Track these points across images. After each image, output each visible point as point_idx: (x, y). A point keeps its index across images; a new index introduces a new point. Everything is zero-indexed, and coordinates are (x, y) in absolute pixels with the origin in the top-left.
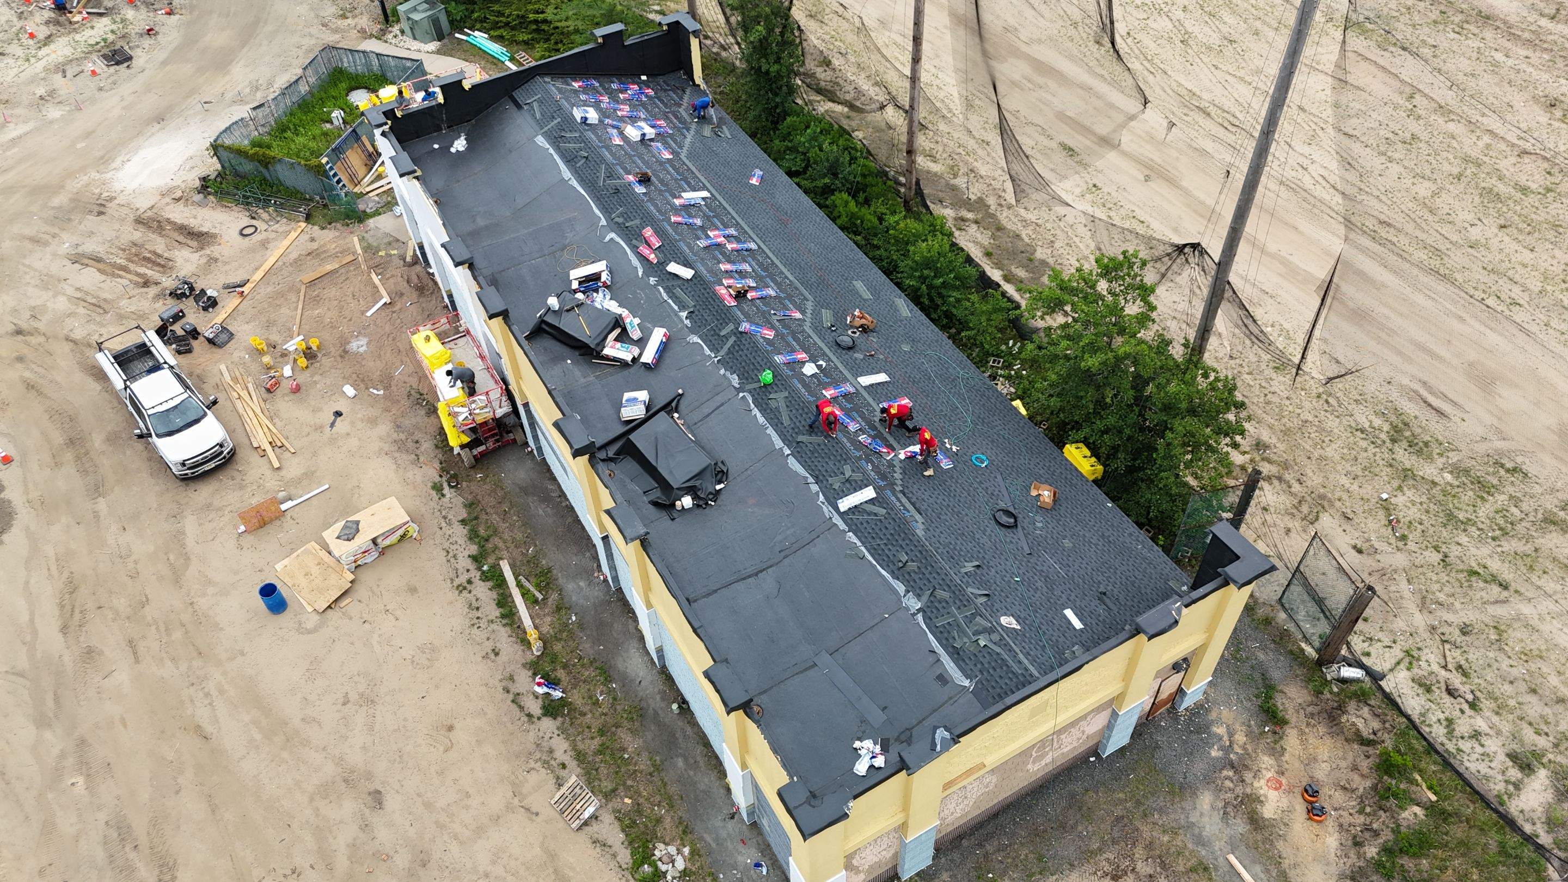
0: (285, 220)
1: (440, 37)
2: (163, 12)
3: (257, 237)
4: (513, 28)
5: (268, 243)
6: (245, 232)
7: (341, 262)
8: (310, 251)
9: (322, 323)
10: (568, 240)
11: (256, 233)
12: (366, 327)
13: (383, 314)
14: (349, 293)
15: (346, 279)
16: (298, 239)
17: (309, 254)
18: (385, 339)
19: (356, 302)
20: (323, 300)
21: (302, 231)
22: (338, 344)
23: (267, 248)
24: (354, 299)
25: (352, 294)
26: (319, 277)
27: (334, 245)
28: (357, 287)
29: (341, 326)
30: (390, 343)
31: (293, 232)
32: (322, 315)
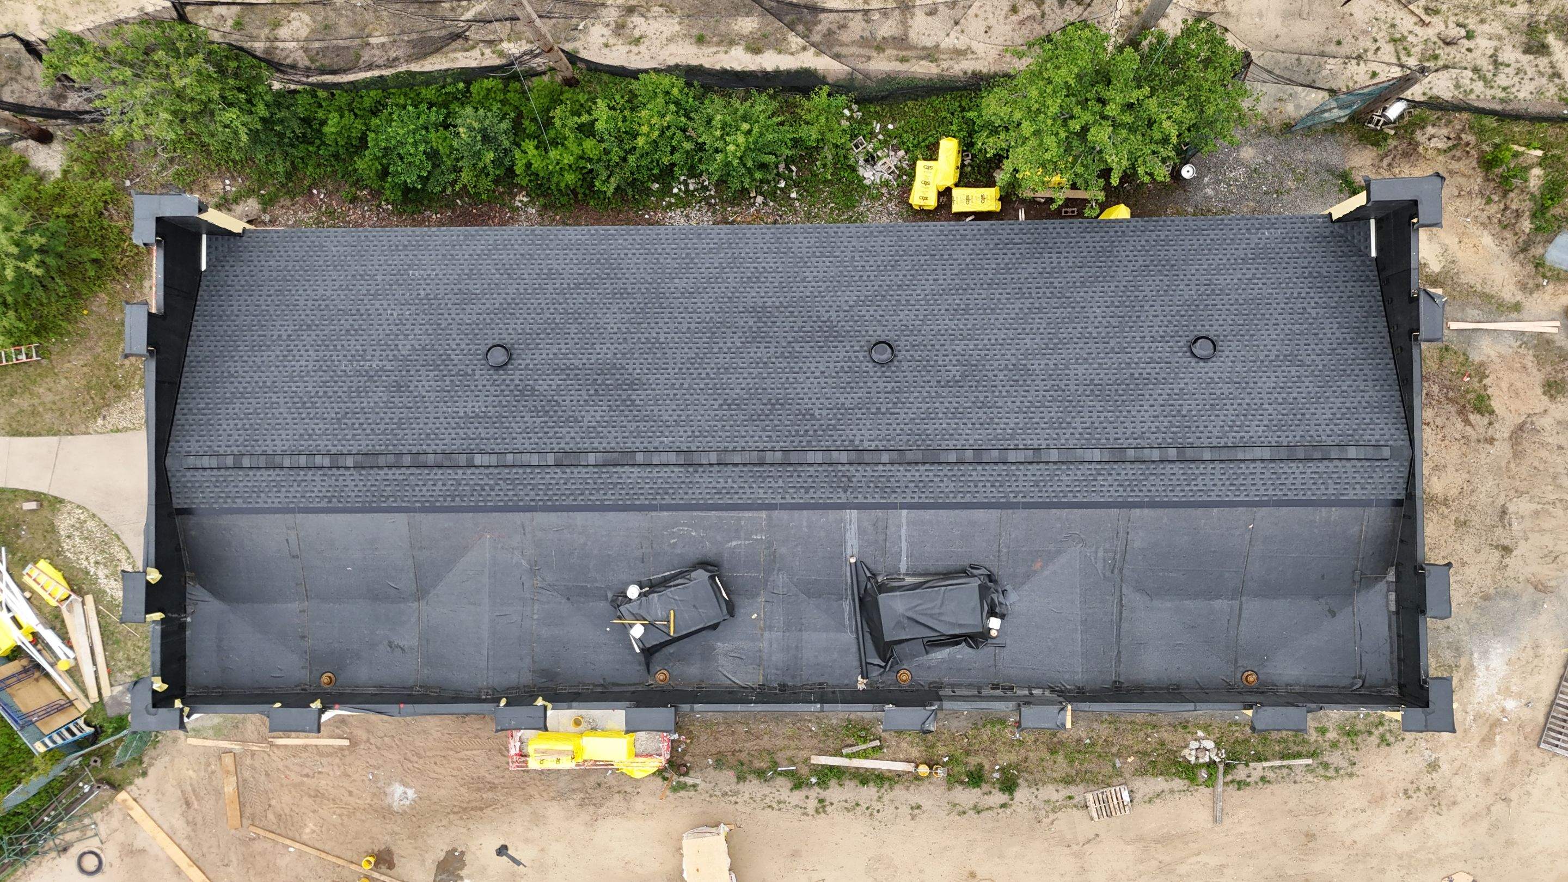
0: (97, 814)
3: (111, 856)
5: (131, 845)
6: (92, 869)
7: (228, 772)
8: (183, 801)
9: (334, 826)
10: (524, 563)
11: (102, 855)
12: (376, 779)
13: (363, 752)
14: (298, 779)
15: (267, 775)
16: (148, 810)
17: (188, 804)
18: (410, 765)
19: (321, 776)
20: (292, 814)
21: (135, 800)
22: (384, 817)
23: (143, 851)
24: (313, 777)
25: (301, 776)
26: (242, 805)
27: (188, 770)
28: (292, 767)
29: (356, 806)
30: (421, 761)
31: (131, 813)
32: (321, 821)
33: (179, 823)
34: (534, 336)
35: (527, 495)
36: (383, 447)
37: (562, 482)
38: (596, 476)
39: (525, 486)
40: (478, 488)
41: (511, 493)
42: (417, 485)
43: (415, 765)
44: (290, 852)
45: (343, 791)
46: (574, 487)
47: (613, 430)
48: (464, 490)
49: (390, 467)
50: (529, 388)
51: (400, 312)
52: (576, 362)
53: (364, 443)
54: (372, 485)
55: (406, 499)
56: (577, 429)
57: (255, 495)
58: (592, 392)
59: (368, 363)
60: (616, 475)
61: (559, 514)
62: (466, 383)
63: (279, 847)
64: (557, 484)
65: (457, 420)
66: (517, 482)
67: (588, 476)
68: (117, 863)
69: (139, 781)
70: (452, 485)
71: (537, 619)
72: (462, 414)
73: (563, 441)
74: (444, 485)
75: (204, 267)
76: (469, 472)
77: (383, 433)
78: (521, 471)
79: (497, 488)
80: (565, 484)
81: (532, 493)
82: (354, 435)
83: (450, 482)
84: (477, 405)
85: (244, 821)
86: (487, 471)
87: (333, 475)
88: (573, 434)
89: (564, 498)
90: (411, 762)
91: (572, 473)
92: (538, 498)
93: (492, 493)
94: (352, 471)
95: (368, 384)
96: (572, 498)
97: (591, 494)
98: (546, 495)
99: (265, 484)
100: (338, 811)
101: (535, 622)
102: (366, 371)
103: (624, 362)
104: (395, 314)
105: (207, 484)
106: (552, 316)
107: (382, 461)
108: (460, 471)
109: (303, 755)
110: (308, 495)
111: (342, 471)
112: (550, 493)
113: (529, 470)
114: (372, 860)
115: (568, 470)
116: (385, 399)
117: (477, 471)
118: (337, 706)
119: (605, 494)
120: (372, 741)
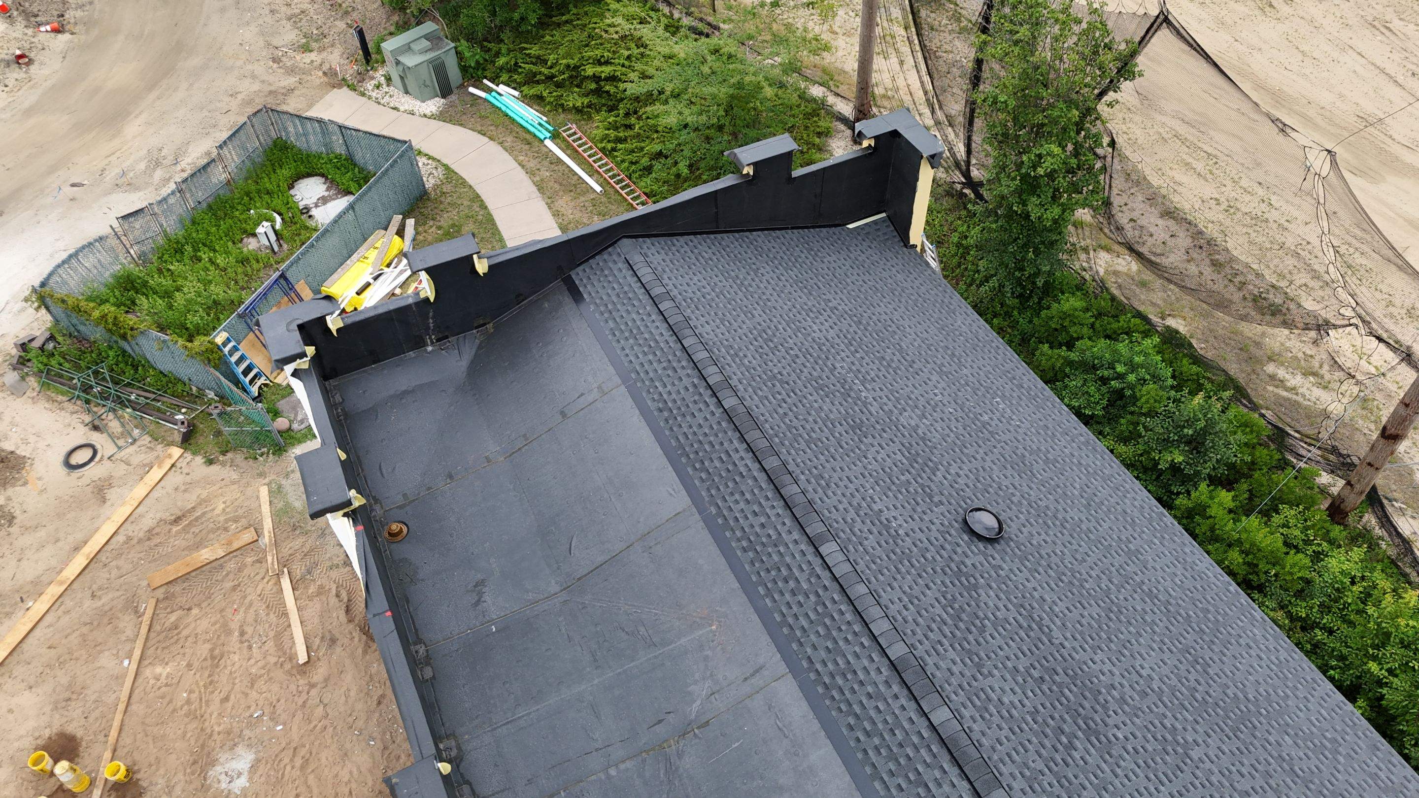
0: (147, 438)
1: (445, 91)
2: (48, 28)
3: (93, 472)
4: (559, 85)
5: (110, 486)
6: (74, 461)
7: (229, 543)
8: (180, 514)
9: (171, 701)
10: (696, 706)
11: (92, 464)
12: (253, 722)
13: (293, 687)
14: (234, 626)
15: (234, 588)
16: (162, 483)
17: (177, 520)
18: (286, 760)
19: (245, 651)
20: (182, 640)
21: (173, 466)
22: (195, 762)
23: (104, 500)
24: (242, 642)
25: (241, 626)
26: (186, 577)
27: (224, 503)
28: (252, 611)
29: (207, 716)
30: (297, 773)
31: (155, 468)
32: (175, 681)
33: (148, 522)
34: (1044, 563)
35: (814, 647)
36: (771, 432)
37: (870, 689)
38: (915, 739)
39: (828, 635)
40: (784, 572)
41: (804, 623)
42: (743, 494)
43: (288, 768)
44: (122, 662)
45: (226, 689)
46: (872, 713)
47: (1006, 731)
48: (770, 555)
49: (750, 448)
50: (972, 580)
51: (945, 402)
52: (1056, 633)
53: (762, 410)
54: (710, 443)
55: (713, 492)
56: (968, 674)
57: (627, 334)
58: (1036, 674)
59: (861, 388)
60: (937, 774)
61: (811, 715)
62: (919, 499)
63: (128, 647)
64: (861, 683)
65: (864, 504)
66: (827, 621)
67: (906, 725)
68: (86, 481)
69: (199, 460)
70: (769, 536)
71: (609, 777)
72: (876, 507)
73: (935, 658)
74: (763, 526)
75: (850, 226)
76: (803, 547)
77: (789, 427)
78: (849, 616)
79: (801, 598)
80: (870, 696)
81: (823, 654)
82: (766, 398)
83: (771, 532)
84: (900, 521)
85: (162, 590)
86: (819, 570)
87: (700, 394)
88: (955, 669)
89: (844, 707)
90: (292, 760)
91: (896, 697)
92: (819, 667)
93: (788, 596)
94: (718, 412)
95: (837, 394)
96: (852, 720)
97: (877, 749)
98: (832, 676)
99: (647, 336)
100: (194, 696)
101: (602, 776)
102: (851, 389)
103: (1113, 705)
104: (939, 397)
105: (616, 286)
106: (1085, 576)
107: (752, 435)
108: (796, 535)
109: (272, 616)
110: (657, 384)
111: (712, 401)
112: (840, 681)
113: (857, 628)
114: (121, 775)
115: (896, 688)
116: (832, 416)
117: (810, 557)
118: (361, 528)
119: (891, 773)
120: (314, 692)
